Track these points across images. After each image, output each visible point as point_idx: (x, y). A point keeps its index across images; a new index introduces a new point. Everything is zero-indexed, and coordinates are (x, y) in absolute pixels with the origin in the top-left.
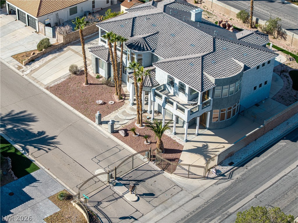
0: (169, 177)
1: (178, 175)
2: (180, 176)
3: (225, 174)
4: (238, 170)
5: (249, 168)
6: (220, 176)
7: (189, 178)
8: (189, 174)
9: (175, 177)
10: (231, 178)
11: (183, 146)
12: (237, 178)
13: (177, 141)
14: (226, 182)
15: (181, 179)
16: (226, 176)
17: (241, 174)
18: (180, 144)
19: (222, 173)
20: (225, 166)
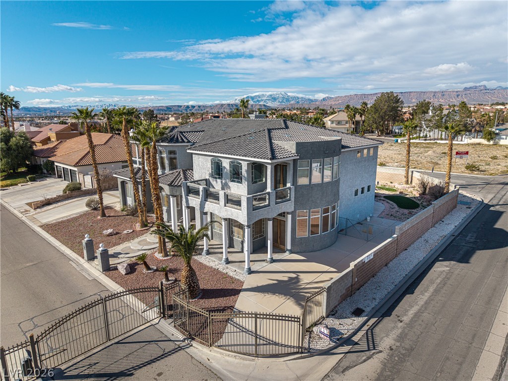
0: (203, 356)
1: (228, 351)
2: (235, 352)
3: (353, 339)
4: (380, 325)
5: (406, 319)
6: (342, 345)
7: (257, 355)
8: (256, 345)
9: (219, 355)
10: (374, 349)
11: (242, 283)
12: (388, 347)
13: (231, 274)
14: (365, 361)
15: (237, 361)
16: (357, 344)
17: (395, 336)
18: (236, 279)
19: (345, 336)
20: (346, 318)
